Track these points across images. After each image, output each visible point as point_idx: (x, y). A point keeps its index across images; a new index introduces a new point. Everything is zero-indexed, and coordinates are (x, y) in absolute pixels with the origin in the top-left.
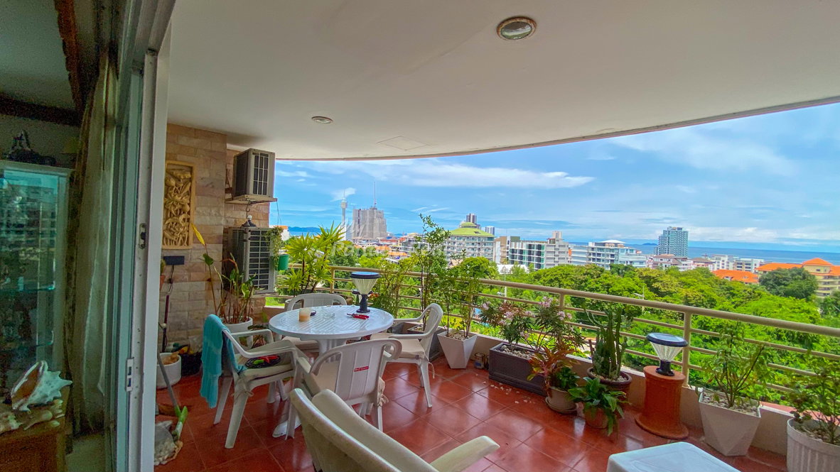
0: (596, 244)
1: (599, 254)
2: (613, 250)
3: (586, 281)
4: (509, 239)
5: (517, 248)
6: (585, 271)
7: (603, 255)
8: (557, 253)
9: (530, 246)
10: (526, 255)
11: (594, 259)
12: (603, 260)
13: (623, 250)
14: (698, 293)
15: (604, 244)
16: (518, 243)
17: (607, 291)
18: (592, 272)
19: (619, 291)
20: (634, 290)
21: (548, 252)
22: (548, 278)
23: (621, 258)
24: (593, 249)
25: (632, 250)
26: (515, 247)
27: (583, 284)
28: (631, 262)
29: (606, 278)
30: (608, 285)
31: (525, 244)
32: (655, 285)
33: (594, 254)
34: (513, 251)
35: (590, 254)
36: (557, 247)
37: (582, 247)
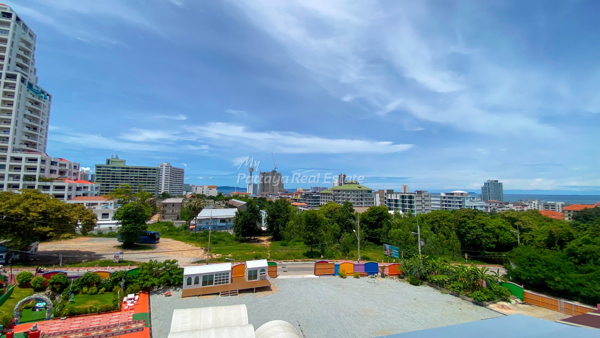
0: (446, 194)
1: (450, 202)
2: (460, 198)
3: (465, 222)
4: (386, 192)
5: (393, 198)
7: (453, 202)
8: (423, 202)
9: (403, 197)
10: (400, 203)
11: (446, 205)
12: (453, 206)
13: (467, 198)
14: (559, 229)
15: (453, 194)
16: (393, 195)
17: (483, 229)
19: (492, 229)
20: (502, 227)
21: (417, 201)
22: (431, 220)
23: (466, 204)
24: (444, 197)
25: (474, 198)
26: (391, 197)
27: (463, 224)
28: (475, 207)
30: (483, 224)
31: (398, 195)
32: (517, 224)
33: (446, 201)
34: (389, 200)
35: (443, 202)
36: (423, 197)
37: (436, 197)
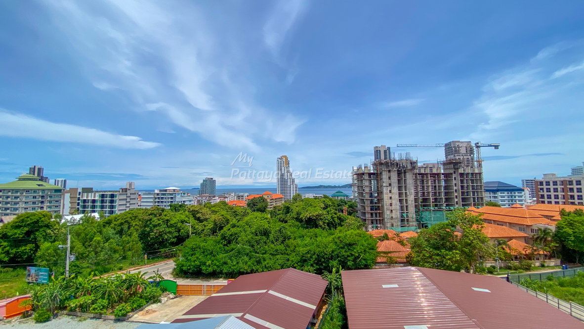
0: (160, 191)
1: (162, 198)
2: (172, 194)
3: (151, 220)
4: (80, 190)
5: (89, 198)
6: (150, 212)
7: (165, 198)
8: (128, 200)
9: (103, 196)
10: (98, 204)
11: (158, 202)
12: (165, 202)
13: (178, 194)
15: (166, 191)
16: (90, 194)
17: (167, 225)
18: (155, 212)
19: (175, 223)
20: (185, 221)
21: (120, 200)
22: (119, 222)
23: (177, 200)
24: (158, 194)
25: (184, 194)
26: (87, 197)
27: (148, 223)
28: (184, 201)
29: (166, 215)
30: (167, 220)
31: (97, 194)
32: (198, 215)
33: (159, 198)
34: (85, 201)
35: (156, 198)
36: (129, 195)
37: (150, 194)
